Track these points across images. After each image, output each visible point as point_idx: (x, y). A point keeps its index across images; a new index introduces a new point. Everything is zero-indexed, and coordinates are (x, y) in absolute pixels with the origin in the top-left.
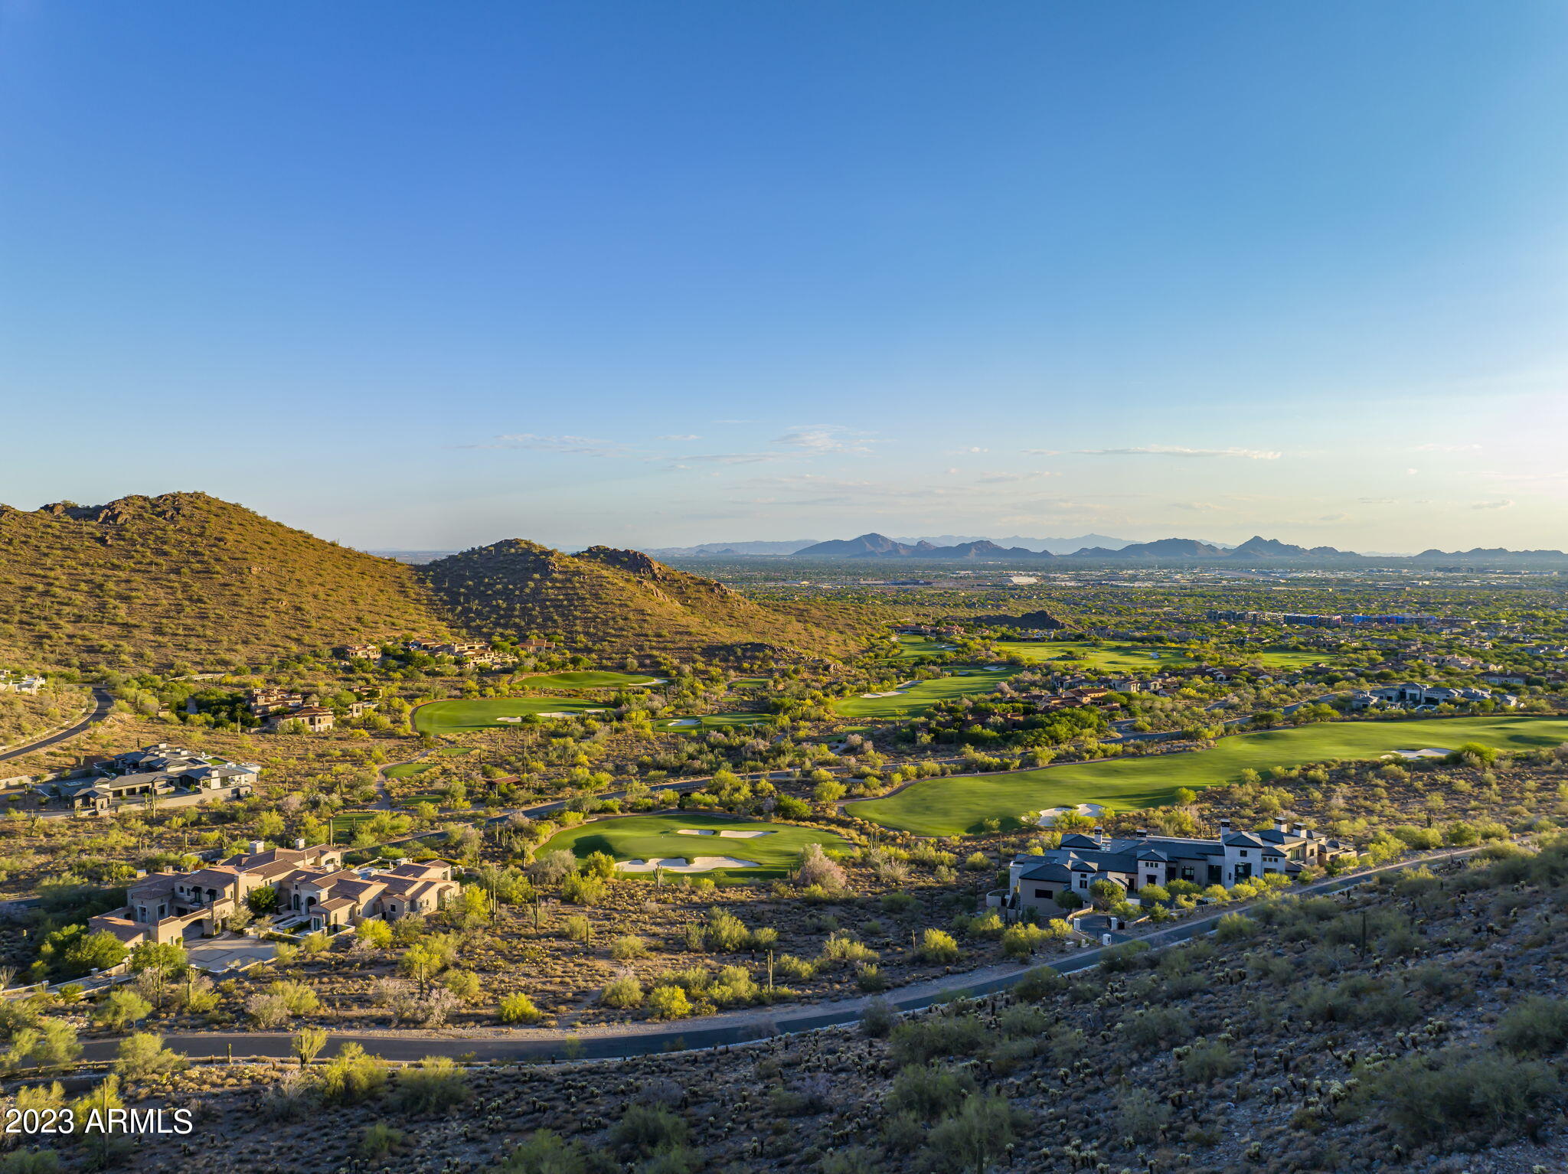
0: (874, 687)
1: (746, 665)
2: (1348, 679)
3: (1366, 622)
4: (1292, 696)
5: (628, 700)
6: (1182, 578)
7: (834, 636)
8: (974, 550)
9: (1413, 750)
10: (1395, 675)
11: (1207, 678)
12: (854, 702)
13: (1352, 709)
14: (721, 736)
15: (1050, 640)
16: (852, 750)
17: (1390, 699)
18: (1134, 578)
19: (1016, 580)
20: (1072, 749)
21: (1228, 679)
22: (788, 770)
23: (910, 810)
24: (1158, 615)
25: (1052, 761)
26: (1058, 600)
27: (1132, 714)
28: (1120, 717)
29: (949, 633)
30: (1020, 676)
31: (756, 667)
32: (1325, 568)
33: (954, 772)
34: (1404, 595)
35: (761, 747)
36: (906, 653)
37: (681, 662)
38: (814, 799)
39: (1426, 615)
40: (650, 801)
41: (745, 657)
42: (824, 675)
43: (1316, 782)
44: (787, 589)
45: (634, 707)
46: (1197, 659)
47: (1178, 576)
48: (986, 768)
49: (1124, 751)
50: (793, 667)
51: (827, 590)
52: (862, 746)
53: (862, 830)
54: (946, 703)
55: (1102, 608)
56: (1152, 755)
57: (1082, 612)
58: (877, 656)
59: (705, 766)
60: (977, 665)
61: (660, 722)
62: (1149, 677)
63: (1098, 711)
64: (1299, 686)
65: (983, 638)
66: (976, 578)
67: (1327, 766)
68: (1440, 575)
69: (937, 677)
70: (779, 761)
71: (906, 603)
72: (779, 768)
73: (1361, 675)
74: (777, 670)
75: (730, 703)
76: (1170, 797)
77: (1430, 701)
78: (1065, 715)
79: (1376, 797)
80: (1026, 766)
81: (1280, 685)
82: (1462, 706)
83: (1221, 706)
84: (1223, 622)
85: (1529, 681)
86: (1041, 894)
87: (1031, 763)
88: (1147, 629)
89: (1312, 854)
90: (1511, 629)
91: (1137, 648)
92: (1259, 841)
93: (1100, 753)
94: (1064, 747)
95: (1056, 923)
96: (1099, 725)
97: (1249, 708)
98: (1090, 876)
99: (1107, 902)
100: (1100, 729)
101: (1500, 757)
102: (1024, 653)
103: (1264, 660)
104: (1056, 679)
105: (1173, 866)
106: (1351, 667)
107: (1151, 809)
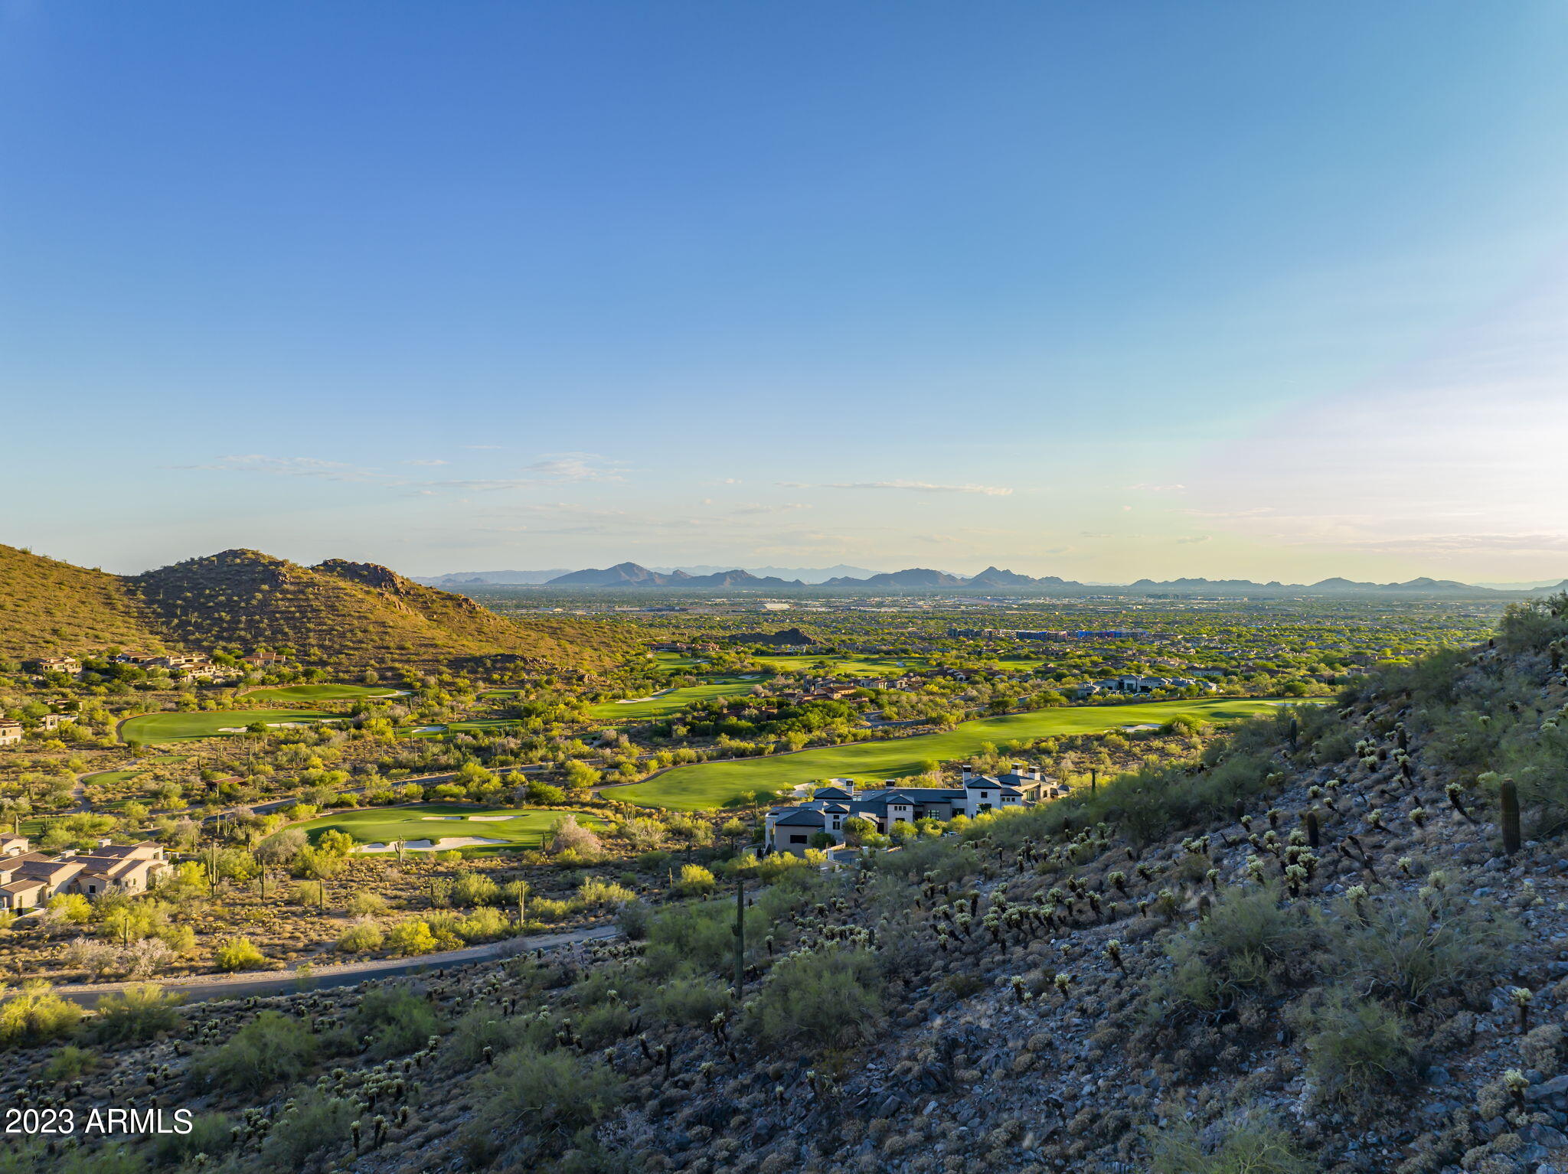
0: (629, 693)
1: (496, 676)
2: (1074, 675)
3: (1088, 636)
4: (1025, 690)
5: (367, 709)
6: (925, 605)
7: (588, 652)
8: (728, 579)
9: (1131, 726)
10: (1114, 672)
11: (949, 677)
12: (609, 707)
13: (1078, 698)
14: (469, 739)
15: (802, 654)
16: (608, 744)
17: (1110, 688)
18: (880, 605)
19: (770, 606)
20: (824, 735)
21: (967, 679)
22: (540, 763)
23: (667, 792)
24: (902, 634)
25: (806, 746)
26: (810, 624)
27: (880, 706)
28: (870, 709)
29: (704, 650)
30: (774, 681)
31: (506, 678)
32: (1052, 596)
33: (710, 759)
34: (1121, 617)
35: (512, 745)
36: (662, 667)
37: (426, 675)
38: (568, 787)
39: (1140, 630)
40: (391, 795)
41: (495, 668)
42: (578, 685)
43: (1047, 752)
44: (539, 615)
45: (374, 714)
46: (939, 665)
47: (921, 603)
48: (741, 754)
49: (873, 735)
50: (545, 678)
51: (581, 616)
52: (617, 740)
53: (617, 810)
54: (701, 704)
55: (851, 629)
56: (899, 738)
57: (832, 633)
58: (632, 670)
59: (452, 762)
60: (734, 674)
61: (403, 730)
62: (895, 677)
63: (849, 703)
64: (1031, 682)
65: (738, 653)
66: (731, 605)
67: (1057, 739)
68: (1151, 601)
69: (693, 685)
70: (530, 755)
71: (662, 626)
72: (531, 762)
73: (1086, 672)
74: (529, 681)
75: (479, 712)
76: (919, 769)
77: (1145, 689)
78: (817, 706)
79: (1100, 762)
80: (781, 750)
81: (1014, 682)
82: (1173, 692)
83: (962, 698)
84: (962, 638)
85: (1226, 673)
86: (795, 839)
87: (785, 748)
88: (893, 645)
89: (1045, 795)
90: (1210, 641)
91: (884, 659)
92: (998, 783)
93: (850, 737)
94: (817, 733)
95: (811, 852)
96: (850, 715)
97: (986, 699)
98: (842, 817)
99: (859, 837)
100: (850, 719)
101: (1205, 726)
102: (778, 664)
103: (999, 665)
104: (808, 682)
105: (920, 809)
106: (1076, 667)
107: (899, 779)
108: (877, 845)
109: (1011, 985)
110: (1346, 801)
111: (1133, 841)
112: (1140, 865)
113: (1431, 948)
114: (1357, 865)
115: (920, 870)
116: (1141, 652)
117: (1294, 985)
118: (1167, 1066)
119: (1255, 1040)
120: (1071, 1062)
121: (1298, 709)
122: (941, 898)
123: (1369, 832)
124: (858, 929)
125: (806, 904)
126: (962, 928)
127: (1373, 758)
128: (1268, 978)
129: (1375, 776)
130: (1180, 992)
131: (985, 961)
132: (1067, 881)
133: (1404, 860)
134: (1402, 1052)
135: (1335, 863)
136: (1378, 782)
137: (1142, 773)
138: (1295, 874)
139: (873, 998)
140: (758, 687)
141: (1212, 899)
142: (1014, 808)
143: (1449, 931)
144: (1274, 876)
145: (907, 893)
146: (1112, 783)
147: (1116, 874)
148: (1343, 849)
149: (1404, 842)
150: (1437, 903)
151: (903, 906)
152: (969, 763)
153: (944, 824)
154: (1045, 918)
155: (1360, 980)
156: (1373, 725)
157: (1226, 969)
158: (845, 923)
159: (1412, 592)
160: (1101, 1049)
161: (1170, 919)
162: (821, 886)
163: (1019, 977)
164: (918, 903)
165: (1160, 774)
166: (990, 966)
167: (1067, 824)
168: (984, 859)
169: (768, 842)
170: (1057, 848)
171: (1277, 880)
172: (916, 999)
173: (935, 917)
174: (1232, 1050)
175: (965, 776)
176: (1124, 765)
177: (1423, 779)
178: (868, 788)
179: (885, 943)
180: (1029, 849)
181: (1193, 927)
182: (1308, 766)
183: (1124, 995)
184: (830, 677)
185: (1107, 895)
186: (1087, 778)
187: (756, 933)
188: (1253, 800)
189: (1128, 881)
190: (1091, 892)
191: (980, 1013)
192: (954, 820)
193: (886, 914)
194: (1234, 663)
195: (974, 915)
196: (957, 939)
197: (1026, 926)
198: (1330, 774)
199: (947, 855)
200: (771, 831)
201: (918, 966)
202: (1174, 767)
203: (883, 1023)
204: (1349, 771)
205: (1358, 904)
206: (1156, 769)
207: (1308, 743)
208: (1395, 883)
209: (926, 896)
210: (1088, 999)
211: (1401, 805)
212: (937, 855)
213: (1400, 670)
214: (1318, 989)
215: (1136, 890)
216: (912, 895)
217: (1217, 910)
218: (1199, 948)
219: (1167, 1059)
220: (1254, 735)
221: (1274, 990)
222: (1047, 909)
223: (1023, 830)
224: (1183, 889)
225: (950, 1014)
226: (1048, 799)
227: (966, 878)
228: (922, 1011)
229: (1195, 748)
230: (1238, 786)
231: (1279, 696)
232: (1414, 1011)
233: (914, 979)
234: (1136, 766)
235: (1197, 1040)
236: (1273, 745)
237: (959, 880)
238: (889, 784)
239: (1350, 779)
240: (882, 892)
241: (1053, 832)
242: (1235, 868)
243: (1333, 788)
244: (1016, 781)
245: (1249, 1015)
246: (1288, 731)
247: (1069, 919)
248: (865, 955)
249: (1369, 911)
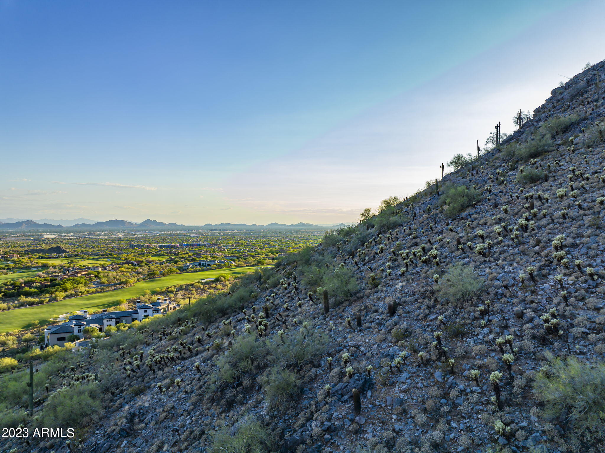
2: (182, 261)
3: (187, 245)
4: (162, 268)
6: (120, 235)
9: (204, 279)
10: (197, 259)
11: (130, 265)
13: (183, 270)
15: (62, 257)
17: (196, 265)
18: (99, 235)
19: (46, 237)
20: (73, 292)
21: (138, 265)
24: (110, 247)
25: (65, 298)
26: (66, 244)
27: (100, 278)
28: (95, 280)
29: (11, 257)
30: (48, 270)
32: (173, 230)
33: (15, 307)
34: (200, 238)
39: (207, 243)
43: (171, 292)
46: (126, 259)
47: (118, 234)
48: (32, 304)
49: (96, 291)
54: (10, 282)
55: (86, 246)
56: (108, 291)
57: (77, 248)
60: (27, 268)
62: (106, 265)
63: (85, 278)
64: (165, 265)
65: (29, 258)
66: (26, 236)
67: (175, 287)
68: (211, 232)
69: (5, 274)
73: (186, 260)
76: (117, 303)
77: (209, 265)
78: (70, 280)
79: (192, 294)
80: (52, 300)
81: (158, 265)
82: (219, 265)
83: (136, 273)
84: (136, 248)
85: (238, 258)
86: (59, 339)
87: (55, 299)
88: (105, 252)
89: (171, 309)
90: (232, 246)
91: (101, 258)
92: (151, 306)
93: (86, 292)
94: (70, 292)
95: (68, 344)
96: (85, 283)
97: (146, 272)
98: (82, 327)
99: (91, 335)
100: (86, 284)
101: (231, 278)
102: (50, 262)
103: (151, 259)
104: (66, 270)
105: (118, 320)
106: (183, 258)
107: (109, 308)
108: (99, 337)
109: (157, 386)
110: (278, 301)
111: (204, 323)
112: (207, 332)
113: (304, 349)
114: (281, 323)
115: (118, 345)
116: (207, 251)
117: (261, 369)
118: (218, 407)
119: (248, 391)
120: (181, 413)
121: (262, 270)
122: (127, 356)
123: (285, 311)
124: (90, 374)
125: (66, 367)
126: (136, 367)
127: (286, 285)
128: (253, 368)
129: (286, 291)
130: (222, 378)
131: (146, 379)
132: (179, 342)
133: (295, 320)
134: (296, 386)
135: (274, 323)
136: (287, 293)
137: (208, 297)
138: (261, 329)
139: (98, 403)
140: (40, 273)
141: (233, 342)
142: (157, 315)
143: (309, 342)
144: (254, 330)
145: (112, 356)
146: (196, 302)
147: (198, 337)
148: (277, 318)
149: (295, 313)
150: (305, 333)
151: (110, 362)
152: (139, 299)
153: (129, 325)
154: (171, 358)
155: (282, 363)
156: (286, 274)
157: (238, 367)
158: (84, 373)
159: (297, 228)
160: (193, 405)
161: (218, 351)
162: (72, 358)
163: (160, 383)
164: (117, 359)
165: (214, 297)
166: (149, 380)
167: (179, 320)
168: (146, 337)
169: (46, 342)
170: (175, 330)
171: (255, 332)
172: (117, 400)
173: (125, 364)
174: (241, 396)
175: (137, 304)
176: (201, 294)
177: (301, 291)
178: (95, 313)
179: (102, 379)
180: (164, 331)
181: (226, 353)
182: (265, 290)
183: (202, 383)
184: (76, 267)
185: (195, 345)
186: (187, 301)
187: (40, 384)
188: (247, 303)
189: (203, 338)
190: (189, 345)
191: (145, 401)
192: (133, 323)
193: (103, 366)
194: (240, 254)
195: (141, 361)
196: (134, 372)
197: (163, 362)
198: (272, 292)
199: (130, 338)
200: (48, 337)
201: (117, 385)
202: (219, 294)
203: (102, 412)
204: (278, 290)
205: (281, 337)
206: (213, 295)
207: (265, 281)
208: (292, 328)
209: (121, 356)
210: (188, 387)
211: (295, 301)
212: (125, 338)
213: (294, 254)
214: (269, 369)
215: (206, 342)
216: (115, 356)
217: (234, 346)
218: (228, 361)
219: (218, 404)
220: (247, 280)
221: (254, 372)
222: (171, 354)
223: (161, 324)
224: (223, 339)
225: (132, 403)
226: (172, 310)
227: (138, 346)
228: (119, 404)
229: (227, 286)
230: (242, 299)
231: (256, 265)
232: (299, 371)
233: (116, 391)
234: (205, 295)
235: (228, 395)
236: (254, 283)
237: (135, 348)
238: (104, 311)
239: (279, 293)
240: (101, 357)
241: (174, 323)
242: (241, 329)
243: (273, 297)
244: (159, 304)
245: (246, 382)
246: (258, 278)
247: (180, 357)
248: (93, 385)
249: (285, 338)
